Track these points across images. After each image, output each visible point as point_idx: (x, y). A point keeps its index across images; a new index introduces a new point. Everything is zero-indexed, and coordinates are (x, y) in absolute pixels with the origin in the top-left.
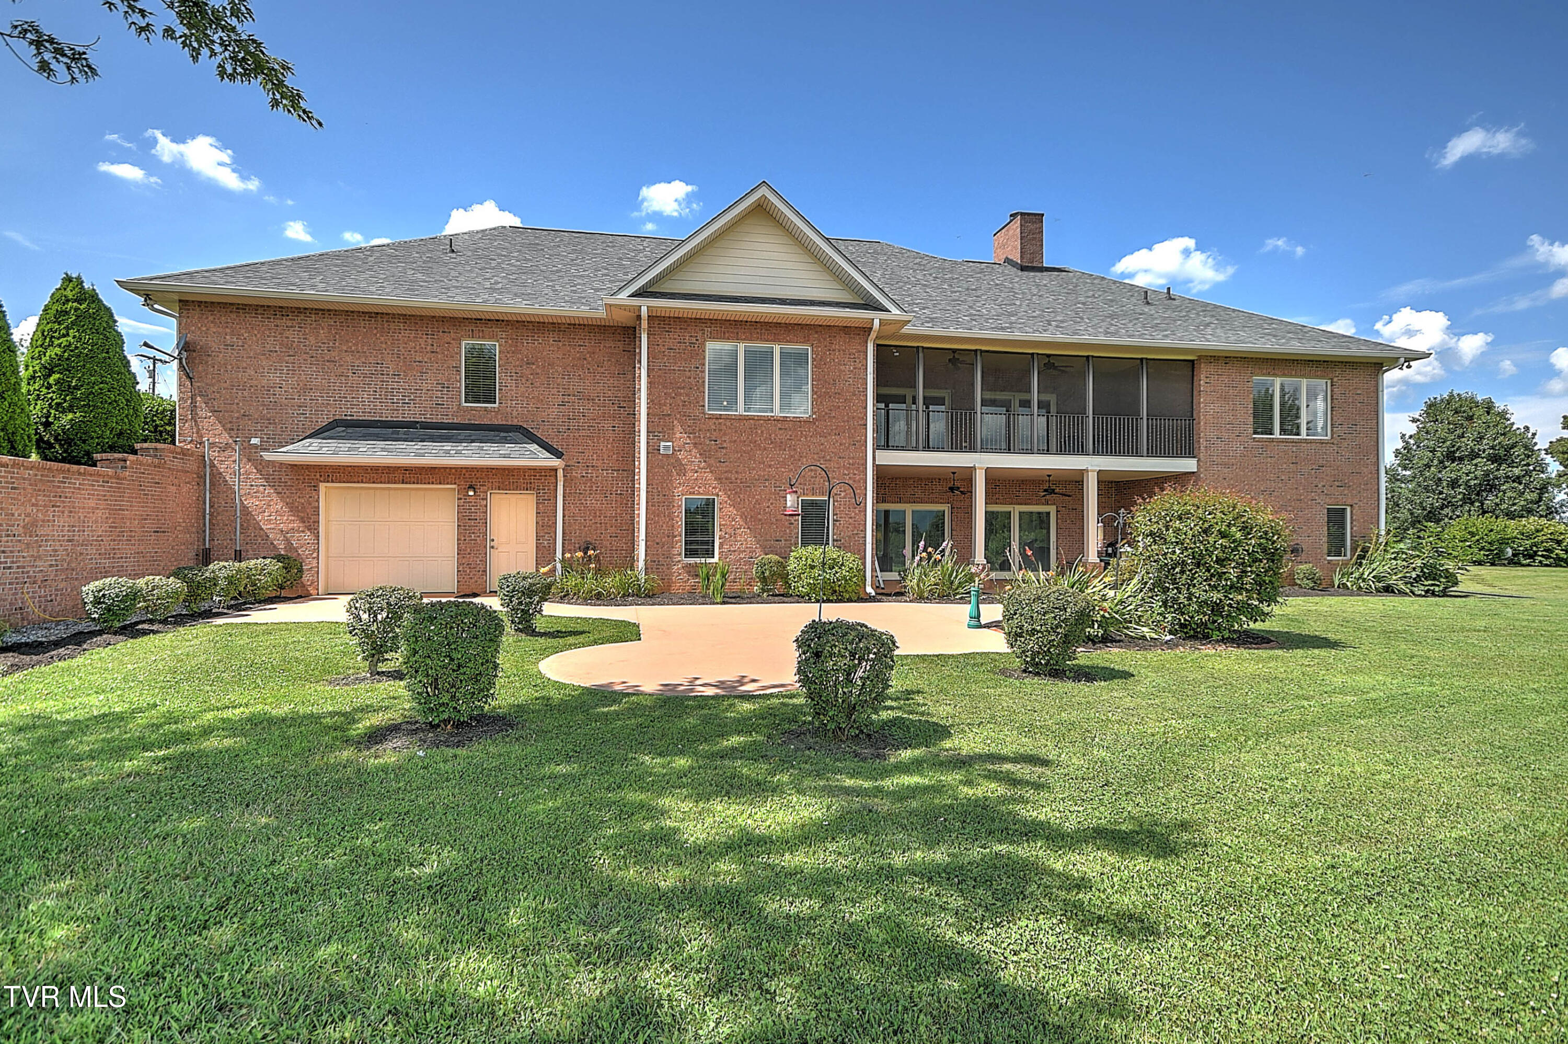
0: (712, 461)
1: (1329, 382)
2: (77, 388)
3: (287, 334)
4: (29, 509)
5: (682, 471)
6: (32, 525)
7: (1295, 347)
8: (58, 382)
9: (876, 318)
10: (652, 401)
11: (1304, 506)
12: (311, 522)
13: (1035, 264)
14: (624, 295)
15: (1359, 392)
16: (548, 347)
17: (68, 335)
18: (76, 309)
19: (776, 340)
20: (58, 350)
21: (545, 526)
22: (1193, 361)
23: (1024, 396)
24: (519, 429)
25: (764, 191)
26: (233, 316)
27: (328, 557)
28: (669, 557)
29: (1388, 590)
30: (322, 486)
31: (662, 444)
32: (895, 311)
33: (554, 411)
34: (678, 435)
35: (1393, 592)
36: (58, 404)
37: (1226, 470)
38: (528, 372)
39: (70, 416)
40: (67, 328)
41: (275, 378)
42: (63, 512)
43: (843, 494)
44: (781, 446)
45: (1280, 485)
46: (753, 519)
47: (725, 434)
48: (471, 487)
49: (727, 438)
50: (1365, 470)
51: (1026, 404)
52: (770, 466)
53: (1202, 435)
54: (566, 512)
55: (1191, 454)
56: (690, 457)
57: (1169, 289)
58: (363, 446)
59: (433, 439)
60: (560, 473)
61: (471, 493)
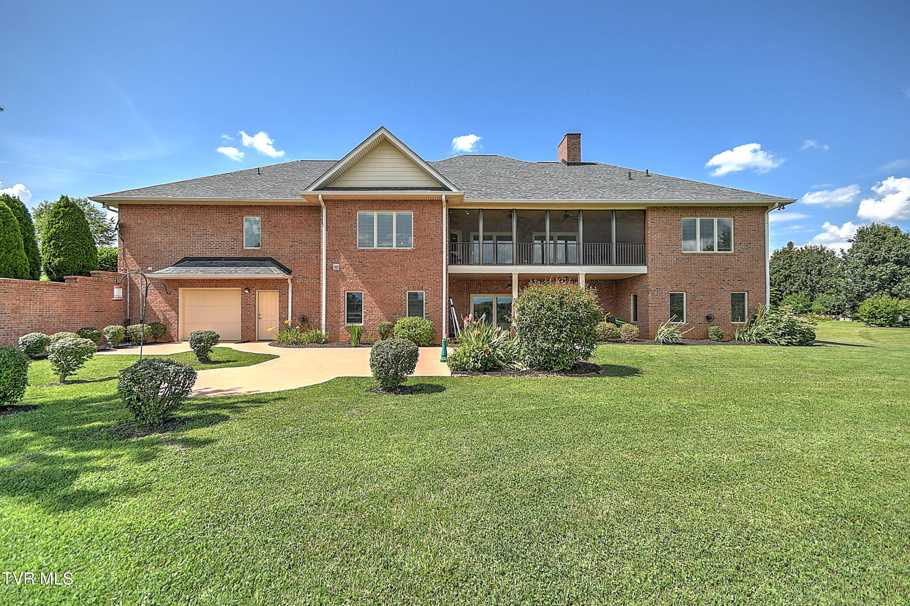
0: (360, 273)
1: (732, 219)
2: (61, 246)
3: (164, 217)
4: (15, 302)
5: (344, 278)
6: (17, 309)
7: (707, 199)
8: (54, 244)
9: (443, 195)
10: (329, 243)
11: (716, 292)
12: (175, 307)
13: (576, 162)
14: (310, 190)
15: (752, 224)
16: (284, 218)
17: (59, 223)
18: (63, 211)
19: (394, 209)
20: (54, 230)
21: (283, 308)
22: (645, 210)
24: (270, 259)
25: (383, 131)
26: (141, 210)
27: (184, 323)
28: (338, 323)
29: (765, 341)
30: (180, 290)
31: (334, 265)
32: (454, 190)
33: (287, 250)
34: (342, 260)
35: (769, 343)
36: (54, 254)
37: (665, 272)
38: (275, 231)
39: (58, 259)
40: (59, 220)
41: (158, 238)
42: (36, 303)
43: (430, 289)
44: (396, 264)
45: (700, 280)
46: (381, 303)
47: (366, 259)
48: (247, 289)
49: (367, 261)
50: (757, 270)
52: (390, 275)
53: (649, 252)
54: (294, 301)
55: (643, 262)
56: (349, 272)
57: (647, 170)
58: (193, 269)
59: (227, 265)
60: (289, 281)
61: (247, 292)
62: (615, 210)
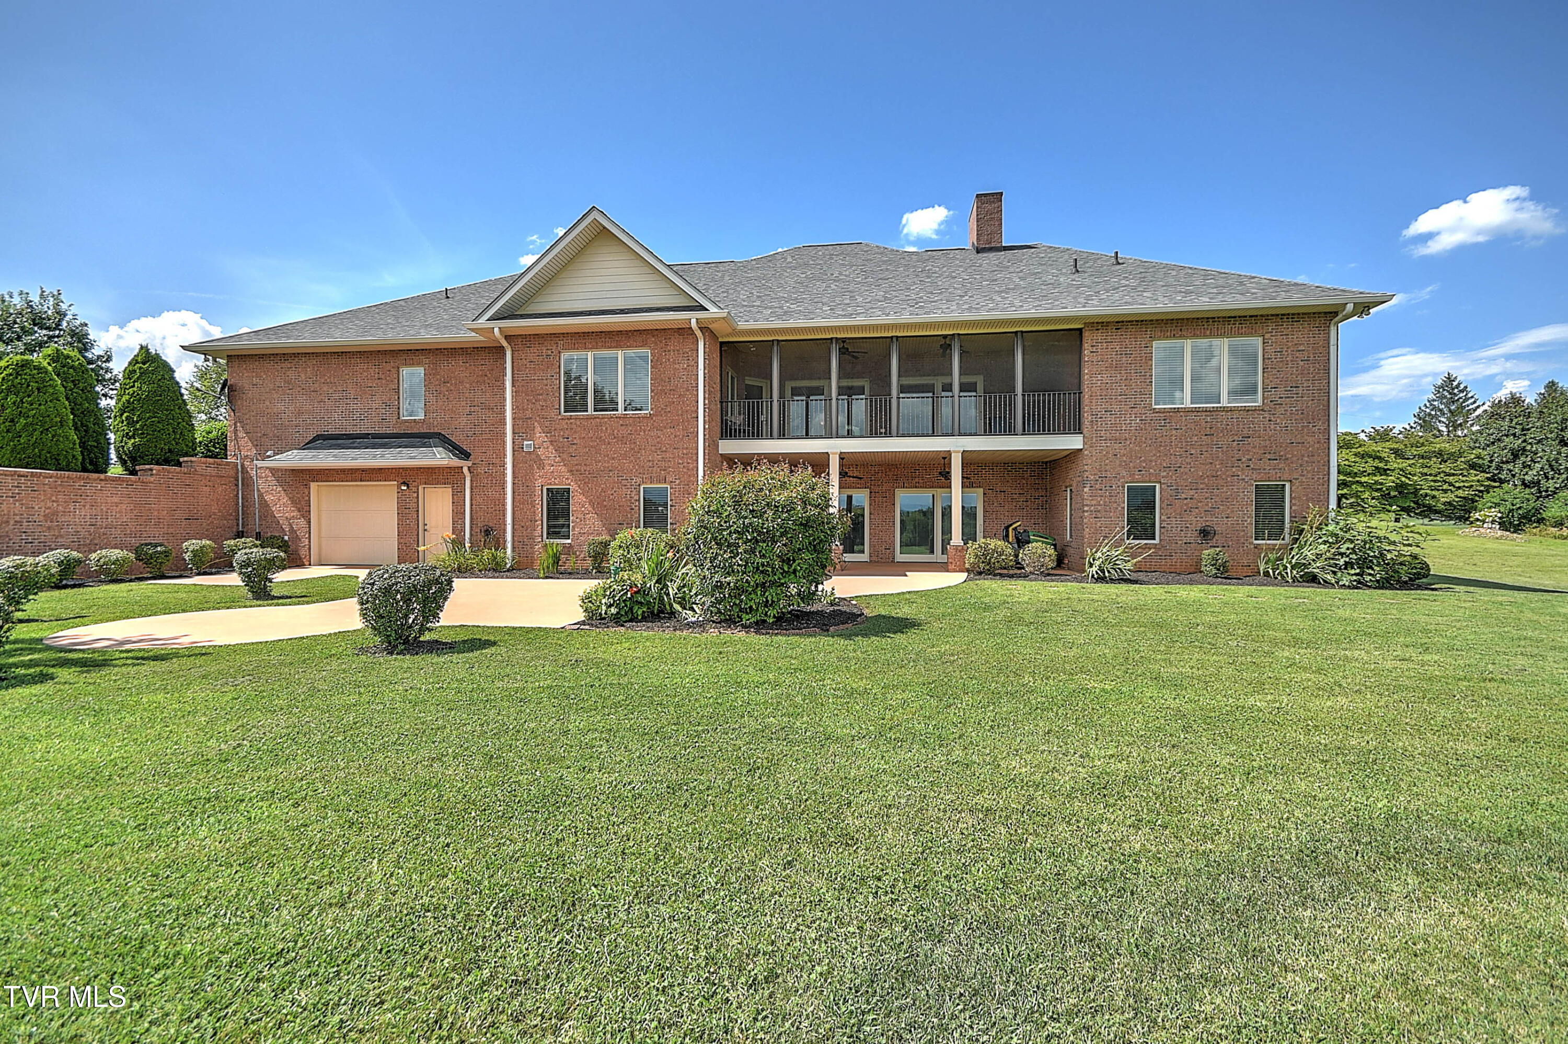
0: (565, 456)
1: (1261, 339)
2: (137, 422)
3: (288, 373)
4: (49, 504)
5: (541, 466)
6: (53, 515)
8: (127, 418)
9: (693, 318)
10: (517, 407)
11: (1221, 482)
12: (305, 512)
13: (993, 245)
14: (482, 320)
15: (1301, 348)
16: (459, 368)
17: (133, 386)
18: (140, 368)
19: (618, 346)
20: (127, 397)
21: (458, 514)
22: (1080, 330)
23: (946, 380)
24: (438, 435)
25: (595, 215)
26: (257, 363)
27: (320, 537)
28: (532, 538)
29: (1313, 579)
30: (313, 485)
31: (525, 443)
32: (713, 309)
33: (463, 420)
34: (538, 435)
35: (1320, 583)
36: (127, 434)
37: (1117, 446)
38: (445, 389)
39: (133, 441)
40: (134, 382)
41: (280, 406)
42: (84, 506)
43: (677, 482)
44: (622, 440)
45: (1188, 460)
46: (599, 505)
47: (575, 432)
48: (404, 483)
49: (577, 436)
50: (1310, 439)
51: (948, 388)
52: (613, 458)
53: (1086, 408)
54: (474, 502)
55: (1077, 429)
56: (548, 453)
57: (1117, 253)
58: (323, 453)
59: (374, 446)
60: (465, 470)
61: (404, 488)
62: (1022, 332)
